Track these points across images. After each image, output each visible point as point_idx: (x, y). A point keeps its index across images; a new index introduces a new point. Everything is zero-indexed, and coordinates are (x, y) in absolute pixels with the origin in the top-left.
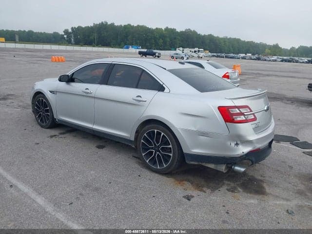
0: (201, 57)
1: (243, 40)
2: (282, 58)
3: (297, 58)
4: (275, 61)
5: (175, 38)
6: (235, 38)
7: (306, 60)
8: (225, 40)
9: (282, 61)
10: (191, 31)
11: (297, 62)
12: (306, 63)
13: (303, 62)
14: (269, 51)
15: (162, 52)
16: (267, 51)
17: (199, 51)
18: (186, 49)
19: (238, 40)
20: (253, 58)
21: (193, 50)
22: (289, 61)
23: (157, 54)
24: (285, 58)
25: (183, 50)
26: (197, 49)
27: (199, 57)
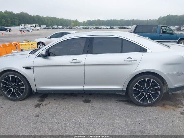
0: (38, 30)
1: (58, 18)
2: (83, 28)
3: (90, 27)
4: (80, 29)
5: (14, 18)
6: (53, 17)
7: (94, 27)
8: (47, 18)
9: (84, 29)
10: (24, 13)
11: (90, 29)
12: (95, 29)
13: (93, 29)
14: (74, 24)
15: (12, 28)
16: (72, 23)
17: (36, 26)
18: (26, 25)
19: (55, 18)
20: (68, 28)
21: (32, 25)
22: (87, 29)
23: (8, 30)
24: (84, 27)
25: (25, 26)
26: (34, 25)
27: (36, 30)
